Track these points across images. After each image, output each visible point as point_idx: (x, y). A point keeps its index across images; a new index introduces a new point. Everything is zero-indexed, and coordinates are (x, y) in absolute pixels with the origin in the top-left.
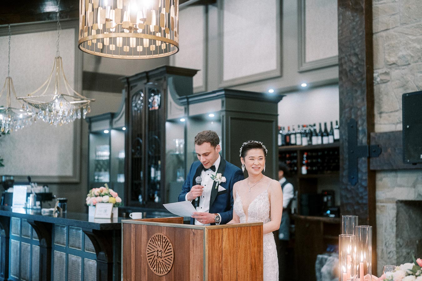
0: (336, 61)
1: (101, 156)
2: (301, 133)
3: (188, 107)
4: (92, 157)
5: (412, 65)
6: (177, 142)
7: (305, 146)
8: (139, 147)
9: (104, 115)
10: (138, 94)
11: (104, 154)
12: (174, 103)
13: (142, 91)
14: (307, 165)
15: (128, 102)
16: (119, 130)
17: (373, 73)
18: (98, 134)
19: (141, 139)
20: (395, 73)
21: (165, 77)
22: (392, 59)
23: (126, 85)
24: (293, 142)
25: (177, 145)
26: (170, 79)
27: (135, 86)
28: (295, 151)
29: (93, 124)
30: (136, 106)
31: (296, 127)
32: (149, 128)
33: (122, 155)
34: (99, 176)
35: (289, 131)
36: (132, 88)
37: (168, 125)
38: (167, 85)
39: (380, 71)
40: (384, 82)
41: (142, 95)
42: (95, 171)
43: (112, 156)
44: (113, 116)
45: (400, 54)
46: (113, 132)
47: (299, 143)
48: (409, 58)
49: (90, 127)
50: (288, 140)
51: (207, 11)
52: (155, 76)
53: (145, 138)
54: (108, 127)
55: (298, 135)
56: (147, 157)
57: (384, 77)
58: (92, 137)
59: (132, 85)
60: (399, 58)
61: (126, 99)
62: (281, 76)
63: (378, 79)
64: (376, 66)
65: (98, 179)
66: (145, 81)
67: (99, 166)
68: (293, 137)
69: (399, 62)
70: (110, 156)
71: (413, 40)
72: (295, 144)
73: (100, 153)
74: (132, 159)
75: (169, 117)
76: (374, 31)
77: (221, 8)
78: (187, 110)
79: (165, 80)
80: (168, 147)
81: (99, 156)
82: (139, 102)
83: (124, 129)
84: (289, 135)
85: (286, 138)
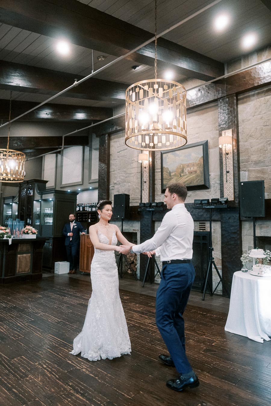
0: (97, 181)
1: (8, 214)
2: (89, 206)
3: (42, 196)
4: (5, 214)
5: (121, 184)
6: (38, 209)
7: (90, 211)
8: (23, 211)
9: (10, 197)
10: (24, 189)
11: (10, 213)
12: (37, 194)
13: (25, 188)
14: (91, 218)
15: (20, 192)
16: (16, 203)
17: (109, 186)
18: (8, 204)
19: (24, 207)
20: (116, 186)
21: (34, 183)
22: (115, 182)
23: (19, 185)
24: (86, 209)
25: (38, 210)
26: (36, 185)
27: (23, 186)
28: (86, 213)
29: (5, 200)
30: (23, 194)
31: (87, 204)
32: (27, 203)
33: (17, 214)
34: (7, 222)
35: (85, 205)
36: (22, 186)
37: (35, 202)
38: (35, 186)
39: (112, 186)
40: (113, 189)
41: (25, 190)
42: (6, 220)
43: (13, 214)
44: (13, 197)
45: (118, 180)
46: (14, 204)
47: (88, 210)
48: (120, 182)
49: (4, 202)
50: (84, 209)
51: (57, 156)
52: (30, 182)
53: (26, 207)
54: (11, 201)
55: (88, 207)
56: (26, 215)
57: (113, 188)
58: (4, 205)
59: (21, 185)
60: (117, 181)
61: (19, 191)
62: (82, 184)
63: (111, 188)
64: (110, 183)
65: (7, 223)
66: (27, 184)
67: (7, 218)
68: (86, 207)
69: (117, 183)
70: (12, 214)
71: (121, 176)
72: (87, 210)
73: (8, 213)
74: (21, 215)
75: (35, 199)
76: (110, 171)
77: (62, 155)
78: (41, 197)
79: (34, 185)
80: (34, 211)
81: (7, 214)
82: (24, 192)
83: (18, 203)
84: (85, 207)
85: (84, 208)
